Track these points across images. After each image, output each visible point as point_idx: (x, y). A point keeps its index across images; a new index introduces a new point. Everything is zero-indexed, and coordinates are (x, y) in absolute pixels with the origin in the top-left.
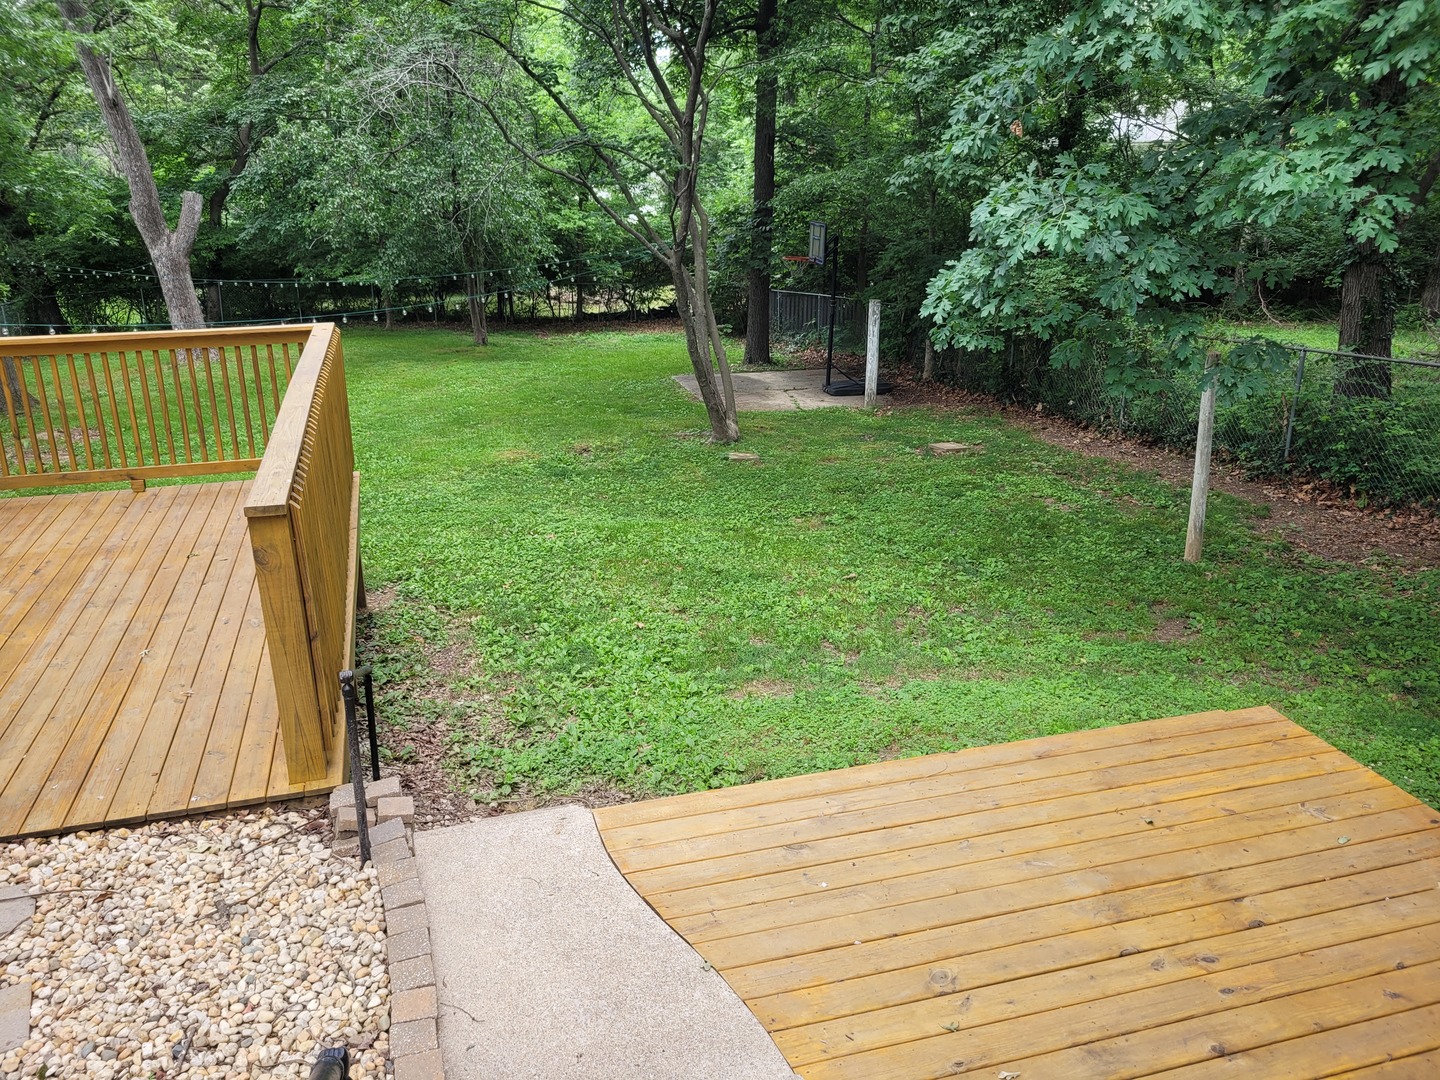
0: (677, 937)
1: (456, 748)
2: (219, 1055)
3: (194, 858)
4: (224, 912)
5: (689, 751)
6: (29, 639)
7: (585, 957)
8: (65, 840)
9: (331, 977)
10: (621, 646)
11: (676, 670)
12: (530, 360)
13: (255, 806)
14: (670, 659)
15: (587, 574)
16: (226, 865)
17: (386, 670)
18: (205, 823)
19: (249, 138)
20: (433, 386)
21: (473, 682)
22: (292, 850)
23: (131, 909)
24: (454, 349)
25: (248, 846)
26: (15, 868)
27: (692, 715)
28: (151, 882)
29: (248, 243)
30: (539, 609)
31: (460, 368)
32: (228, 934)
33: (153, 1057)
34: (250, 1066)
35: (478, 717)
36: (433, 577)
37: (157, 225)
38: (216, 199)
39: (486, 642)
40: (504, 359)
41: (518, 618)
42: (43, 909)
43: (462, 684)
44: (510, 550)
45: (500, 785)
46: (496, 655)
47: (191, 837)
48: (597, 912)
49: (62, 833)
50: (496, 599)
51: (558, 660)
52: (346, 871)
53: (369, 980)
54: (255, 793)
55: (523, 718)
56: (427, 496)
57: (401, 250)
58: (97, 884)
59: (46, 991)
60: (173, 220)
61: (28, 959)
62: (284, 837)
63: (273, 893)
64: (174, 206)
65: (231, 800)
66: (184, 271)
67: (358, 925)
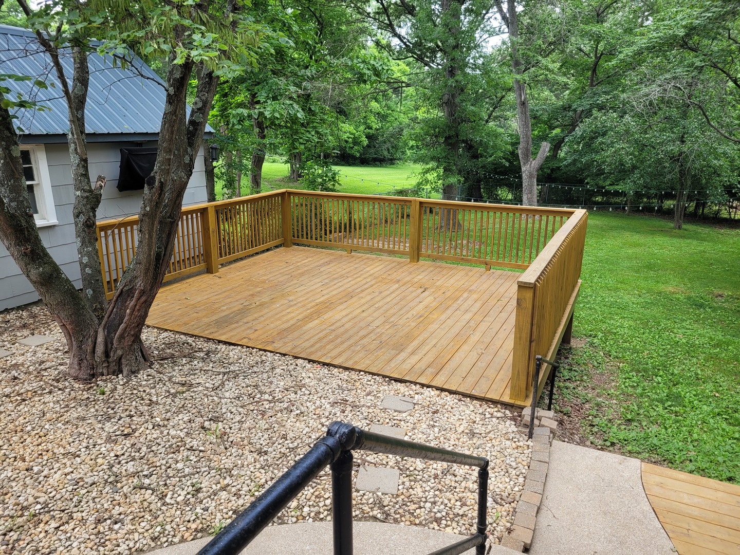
0: (663, 531)
1: (590, 418)
2: (457, 479)
3: (468, 412)
4: (472, 434)
5: (718, 464)
6: (435, 317)
7: (613, 518)
8: (428, 389)
9: (503, 473)
10: (700, 401)
11: (730, 424)
12: (705, 241)
13: (495, 402)
14: (728, 417)
15: (695, 360)
16: (478, 419)
17: (570, 374)
18: (475, 402)
19: (580, 117)
20: (641, 246)
21: (610, 392)
22: (503, 423)
23: (442, 420)
24: (660, 229)
25: (488, 416)
26: (411, 392)
27: (728, 447)
28: (451, 414)
29: (567, 166)
30: (659, 370)
31: (660, 239)
32: (471, 442)
33: (436, 469)
34: (465, 488)
35: (607, 409)
36: (607, 339)
37: (528, 156)
38: (557, 145)
39: (624, 376)
40: (689, 238)
41: (645, 370)
42: (416, 409)
43: (604, 392)
44: (654, 337)
45: (606, 441)
46: (627, 384)
47: (469, 404)
48: (627, 502)
49: (428, 386)
50: (637, 359)
51: (660, 397)
52: (521, 439)
53: (516, 481)
54: (495, 397)
55: (629, 417)
56: (618, 301)
57: (642, 176)
58: (434, 408)
59: (410, 434)
60: (535, 154)
61: (408, 422)
62: (502, 417)
63: (491, 435)
64: (538, 147)
65: (486, 396)
66: (534, 178)
67: (520, 460)
